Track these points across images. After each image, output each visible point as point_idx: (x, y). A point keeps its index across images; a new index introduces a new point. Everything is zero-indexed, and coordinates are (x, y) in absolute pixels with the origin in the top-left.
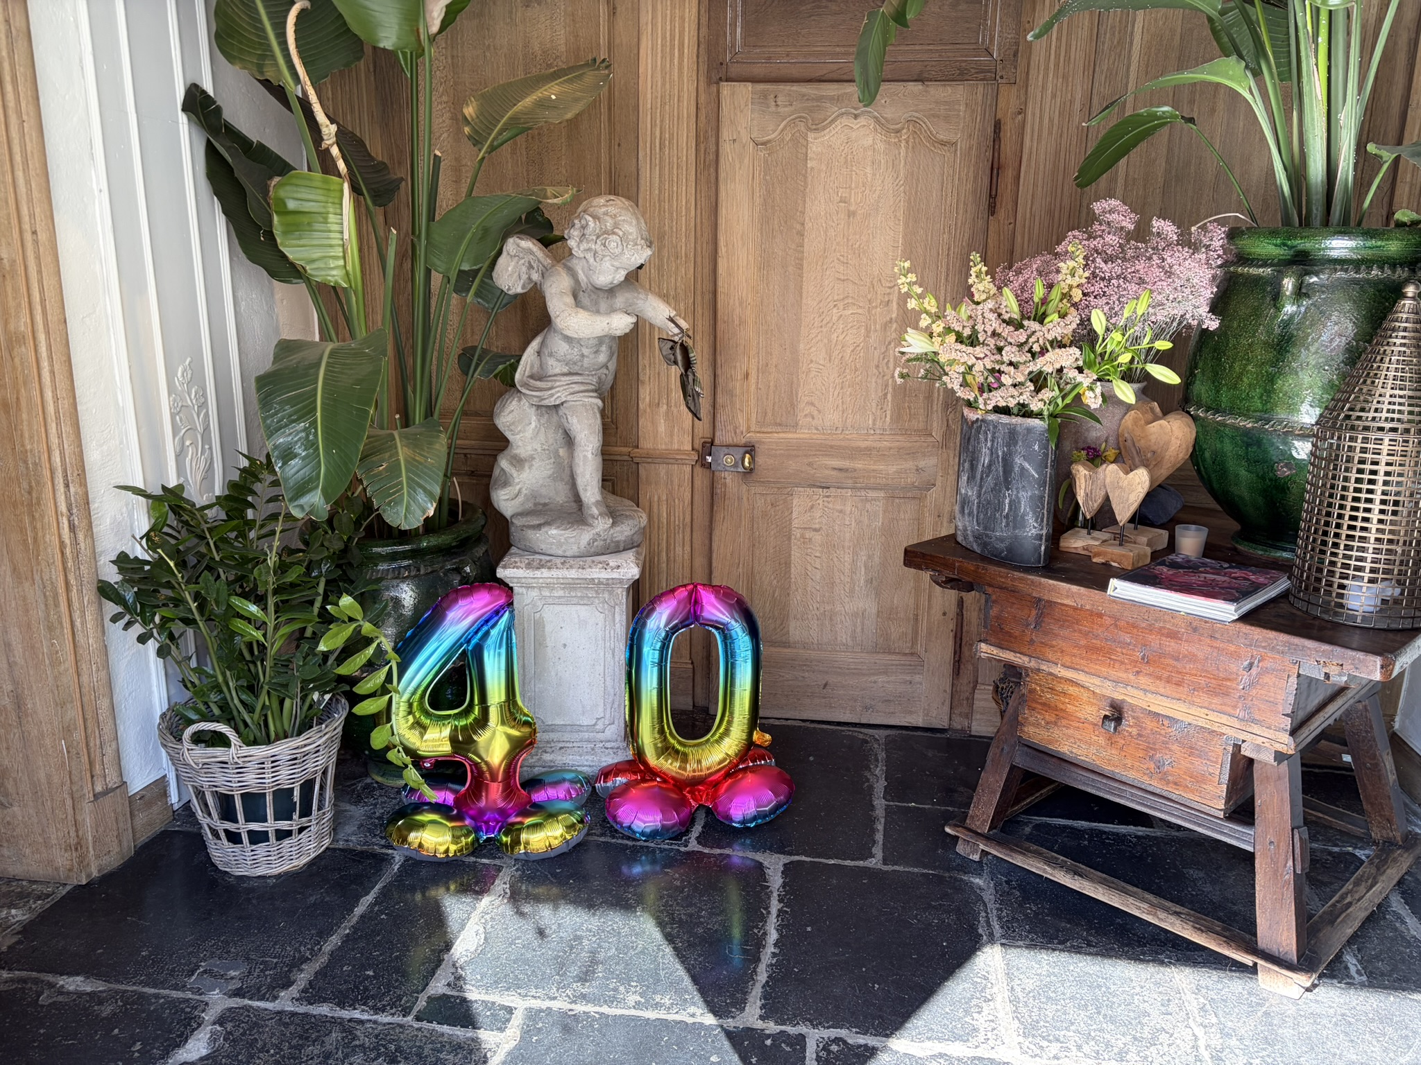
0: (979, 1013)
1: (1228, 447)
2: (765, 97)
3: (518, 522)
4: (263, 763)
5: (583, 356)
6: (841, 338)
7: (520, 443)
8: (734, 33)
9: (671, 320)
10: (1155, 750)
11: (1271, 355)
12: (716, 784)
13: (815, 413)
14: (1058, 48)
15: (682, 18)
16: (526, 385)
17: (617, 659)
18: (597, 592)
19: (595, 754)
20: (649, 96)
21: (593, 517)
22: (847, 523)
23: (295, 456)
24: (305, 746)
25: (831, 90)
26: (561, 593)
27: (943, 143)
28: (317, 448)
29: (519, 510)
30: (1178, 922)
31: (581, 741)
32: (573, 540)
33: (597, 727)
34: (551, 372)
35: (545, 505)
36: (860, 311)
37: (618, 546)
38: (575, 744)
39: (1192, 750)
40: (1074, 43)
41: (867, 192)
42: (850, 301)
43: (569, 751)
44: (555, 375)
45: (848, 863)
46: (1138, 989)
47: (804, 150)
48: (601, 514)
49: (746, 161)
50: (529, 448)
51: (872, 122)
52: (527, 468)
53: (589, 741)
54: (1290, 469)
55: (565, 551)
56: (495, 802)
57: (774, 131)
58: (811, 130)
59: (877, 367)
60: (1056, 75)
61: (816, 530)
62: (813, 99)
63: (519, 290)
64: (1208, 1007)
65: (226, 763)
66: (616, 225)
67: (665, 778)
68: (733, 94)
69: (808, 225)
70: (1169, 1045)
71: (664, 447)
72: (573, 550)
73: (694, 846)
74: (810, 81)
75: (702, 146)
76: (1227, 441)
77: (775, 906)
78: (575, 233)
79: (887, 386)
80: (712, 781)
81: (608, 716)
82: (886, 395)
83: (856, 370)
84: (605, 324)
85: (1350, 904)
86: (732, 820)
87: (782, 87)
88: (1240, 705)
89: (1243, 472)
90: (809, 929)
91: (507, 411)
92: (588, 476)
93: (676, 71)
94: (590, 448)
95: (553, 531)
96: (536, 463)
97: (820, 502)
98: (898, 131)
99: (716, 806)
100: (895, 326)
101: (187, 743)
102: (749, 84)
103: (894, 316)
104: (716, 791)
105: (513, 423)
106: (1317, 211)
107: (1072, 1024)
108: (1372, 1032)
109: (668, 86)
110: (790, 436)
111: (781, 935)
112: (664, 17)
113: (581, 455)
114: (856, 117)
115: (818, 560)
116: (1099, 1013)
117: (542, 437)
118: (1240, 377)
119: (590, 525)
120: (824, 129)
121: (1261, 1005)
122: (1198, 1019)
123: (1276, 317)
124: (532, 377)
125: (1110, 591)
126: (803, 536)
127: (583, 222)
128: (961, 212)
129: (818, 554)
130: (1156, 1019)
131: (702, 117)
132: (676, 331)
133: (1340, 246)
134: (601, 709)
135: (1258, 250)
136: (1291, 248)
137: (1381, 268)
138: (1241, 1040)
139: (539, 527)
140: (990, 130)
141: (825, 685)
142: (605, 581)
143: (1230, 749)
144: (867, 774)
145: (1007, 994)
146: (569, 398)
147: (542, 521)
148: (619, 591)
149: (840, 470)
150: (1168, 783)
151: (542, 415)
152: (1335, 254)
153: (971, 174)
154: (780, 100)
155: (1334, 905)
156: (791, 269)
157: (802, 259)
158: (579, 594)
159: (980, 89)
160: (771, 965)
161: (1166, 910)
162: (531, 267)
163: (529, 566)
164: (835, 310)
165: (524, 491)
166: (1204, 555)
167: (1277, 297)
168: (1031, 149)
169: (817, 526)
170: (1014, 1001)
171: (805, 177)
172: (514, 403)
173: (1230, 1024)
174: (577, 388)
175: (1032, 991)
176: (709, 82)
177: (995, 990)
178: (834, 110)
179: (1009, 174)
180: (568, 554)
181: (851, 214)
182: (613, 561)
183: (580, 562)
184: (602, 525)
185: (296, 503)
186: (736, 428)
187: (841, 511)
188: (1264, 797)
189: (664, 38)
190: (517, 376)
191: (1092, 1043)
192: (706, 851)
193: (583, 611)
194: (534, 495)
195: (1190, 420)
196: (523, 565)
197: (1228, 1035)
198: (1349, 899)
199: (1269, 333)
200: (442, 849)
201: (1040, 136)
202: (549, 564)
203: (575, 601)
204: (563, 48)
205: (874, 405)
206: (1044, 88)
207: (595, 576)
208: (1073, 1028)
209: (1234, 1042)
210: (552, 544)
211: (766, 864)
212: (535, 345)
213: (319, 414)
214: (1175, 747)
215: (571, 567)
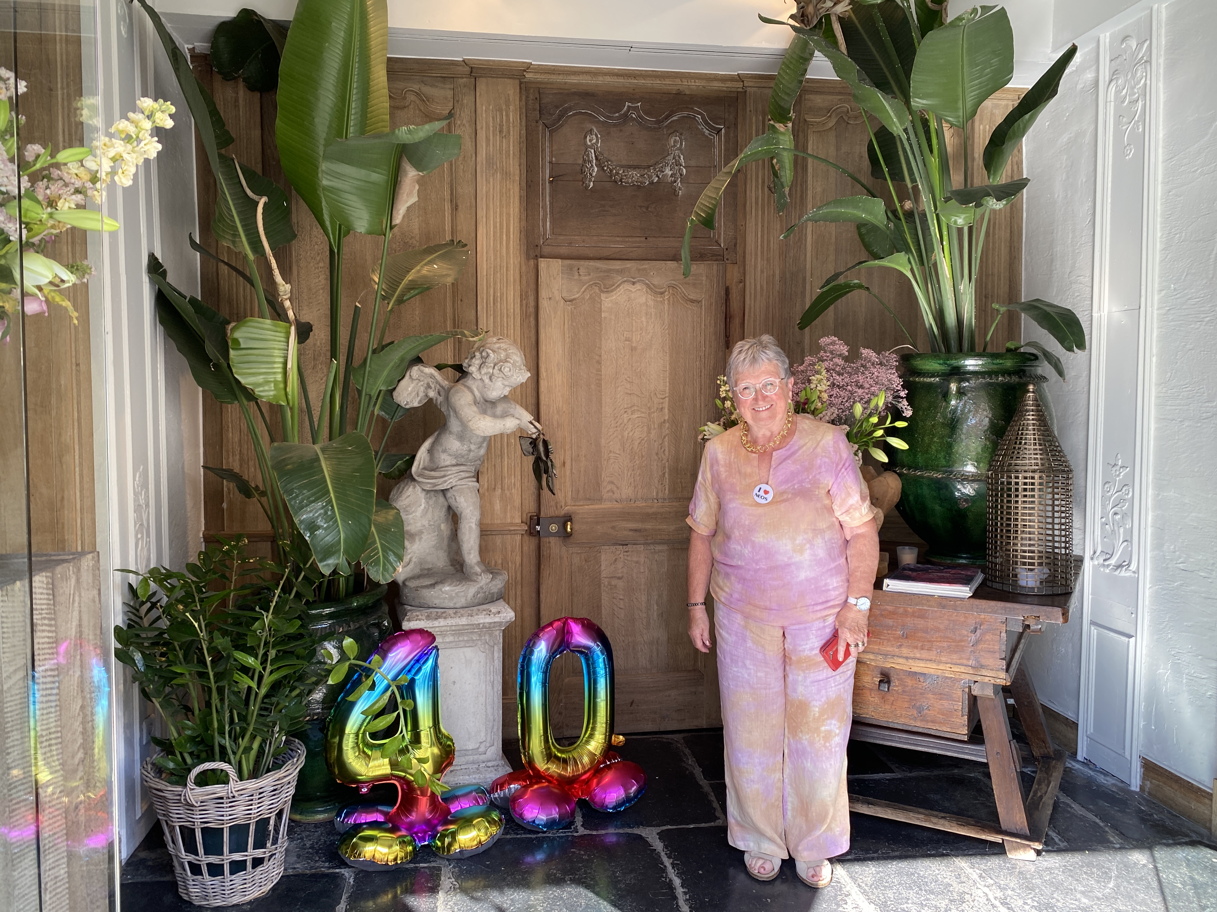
0: (846, 904)
1: (926, 491)
2: (571, 269)
3: (411, 584)
4: (252, 795)
5: (470, 451)
6: (631, 434)
7: (412, 521)
8: (544, 226)
9: (531, 423)
10: (915, 700)
11: (947, 431)
12: (588, 782)
13: (615, 489)
14: (762, 242)
15: (508, 214)
16: (420, 475)
17: (496, 690)
18: (480, 635)
19: (480, 773)
20: (485, 266)
21: (477, 575)
22: (642, 570)
23: (319, 527)
24: (285, 777)
25: (617, 265)
26: (451, 639)
27: (692, 301)
28: (336, 521)
29: (410, 575)
30: (947, 823)
31: (467, 763)
32: (462, 594)
33: (480, 750)
34: (443, 464)
35: (429, 569)
36: (643, 415)
37: (492, 597)
38: (462, 767)
39: (941, 696)
40: (772, 239)
41: (644, 334)
42: (636, 408)
43: (458, 773)
44: (446, 466)
45: (703, 825)
46: (937, 872)
47: (599, 306)
48: (483, 571)
49: (559, 313)
50: (419, 524)
51: (644, 287)
52: (417, 540)
53: (473, 763)
54: (967, 503)
55: (455, 604)
56: (424, 815)
57: (578, 292)
58: (603, 292)
59: (657, 454)
60: (762, 259)
61: (619, 578)
62: (604, 271)
63: (416, 404)
64: (984, 874)
65: (222, 798)
66: (508, 356)
67: (549, 778)
68: (548, 267)
69: (604, 357)
70: (973, 901)
71: (499, 522)
72: (462, 602)
73: (582, 831)
74: (600, 259)
75: (524, 302)
76: (925, 488)
77: (667, 862)
78: (476, 362)
79: (664, 467)
80: (584, 780)
81: (489, 739)
82: (664, 474)
83: (643, 456)
84: (502, 426)
85: (1041, 797)
86: (607, 807)
87: (582, 262)
88: (972, 658)
89: (937, 508)
90: (700, 872)
91: (404, 496)
92: (472, 542)
93: (505, 249)
94: (474, 521)
95: (447, 588)
96: (425, 536)
97: (621, 556)
98: (662, 293)
99: (592, 799)
100: (667, 425)
101: (190, 784)
102: (560, 260)
103: (666, 418)
104: (589, 787)
105: (409, 506)
106: (954, 343)
107: (908, 899)
108: (1085, 873)
109: (499, 260)
110: (597, 507)
111: (682, 879)
112: (495, 213)
113: (467, 526)
114: (634, 283)
115: (622, 602)
116: (921, 890)
117: (429, 515)
118: (929, 446)
119: (475, 581)
120: (612, 291)
121: (1016, 868)
122: (983, 883)
123: (947, 407)
124: (425, 468)
125: (885, 588)
126: (610, 584)
127: (484, 354)
128: (707, 347)
129: (622, 597)
130: (957, 887)
131: (524, 282)
132: (534, 430)
133: (971, 364)
134: (483, 734)
135: (928, 367)
136: (949, 365)
137: (1003, 376)
138: (1013, 890)
139: (433, 586)
140: (723, 293)
141: (632, 703)
142: (488, 625)
143: (967, 690)
144: (684, 765)
145: (857, 889)
146: (459, 483)
147: (433, 582)
148: (497, 633)
149: (636, 530)
150: (927, 721)
151: (430, 498)
152: (971, 368)
153: (712, 322)
154: (582, 271)
155: (1032, 798)
156: (593, 387)
157: (600, 380)
158: (466, 638)
159: (715, 267)
160: (686, 900)
161: (936, 816)
162: (429, 386)
163: (428, 618)
164: (625, 415)
165: (414, 560)
166: (918, 562)
167: (946, 395)
168: (750, 305)
169: (620, 575)
170: (864, 893)
171: (600, 323)
172: (411, 489)
173: (1002, 882)
174: (463, 475)
175: (873, 884)
176: (528, 258)
177: (848, 888)
178: (619, 279)
179: (737, 321)
180: (458, 606)
181: (633, 349)
182: (494, 608)
183: (468, 611)
184: (484, 580)
185: (325, 563)
186: (557, 503)
187: (637, 562)
188: (988, 722)
189: (495, 227)
190: (414, 469)
191: (926, 908)
192: (594, 833)
193: (469, 652)
194: (421, 562)
195: (896, 476)
196: (424, 618)
197: (1005, 889)
198: (1039, 794)
199: (945, 417)
200: (391, 857)
201: (755, 297)
202: (444, 615)
203: (462, 644)
204: (416, 231)
205: (656, 481)
206: (755, 266)
207: (482, 621)
208: (910, 901)
209: (1010, 892)
210: (445, 598)
211: (643, 835)
212: (427, 445)
213: (332, 495)
214: (930, 696)
215: (462, 615)
